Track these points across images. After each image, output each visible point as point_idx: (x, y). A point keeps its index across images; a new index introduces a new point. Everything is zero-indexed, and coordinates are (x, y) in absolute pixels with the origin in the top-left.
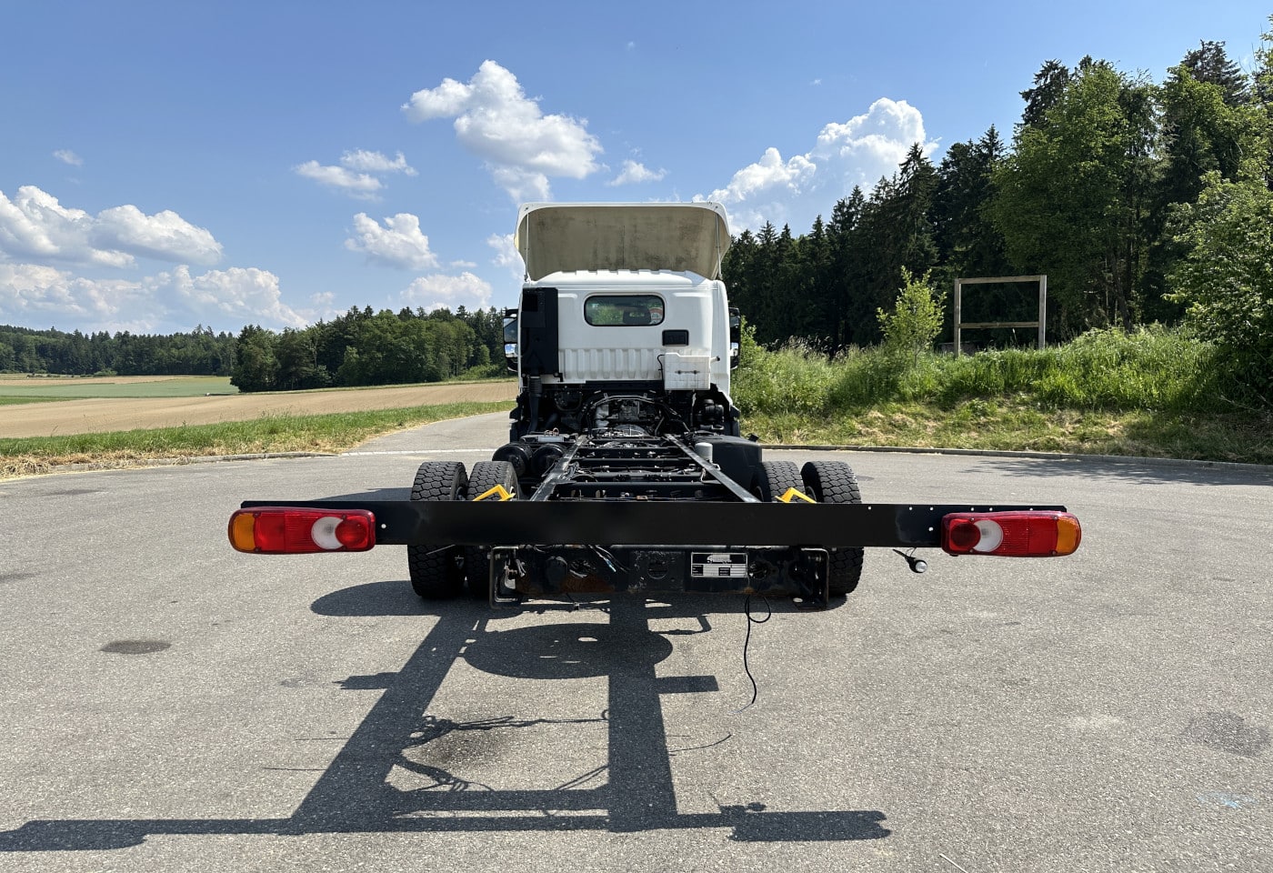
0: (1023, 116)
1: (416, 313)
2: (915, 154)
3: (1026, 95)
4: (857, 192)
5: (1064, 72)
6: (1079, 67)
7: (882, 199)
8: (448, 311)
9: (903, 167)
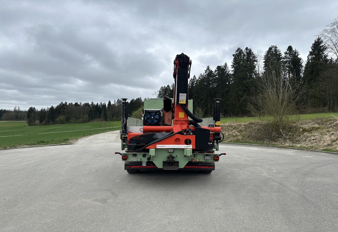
0: (233, 60)
1: (79, 104)
2: (208, 68)
3: (234, 55)
4: (194, 76)
5: (241, 50)
6: (245, 49)
7: (201, 79)
8: (88, 103)
9: (205, 71)
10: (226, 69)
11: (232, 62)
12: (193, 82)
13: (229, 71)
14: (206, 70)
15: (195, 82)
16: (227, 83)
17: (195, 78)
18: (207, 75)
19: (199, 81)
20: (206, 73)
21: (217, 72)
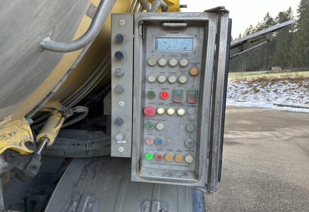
10: (290, 14)
11: (298, 6)
12: (249, 32)
13: (294, 17)
14: (265, 18)
15: (250, 32)
16: (290, 31)
17: (251, 28)
18: (266, 23)
19: (256, 30)
20: (265, 21)
21: (278, 19)
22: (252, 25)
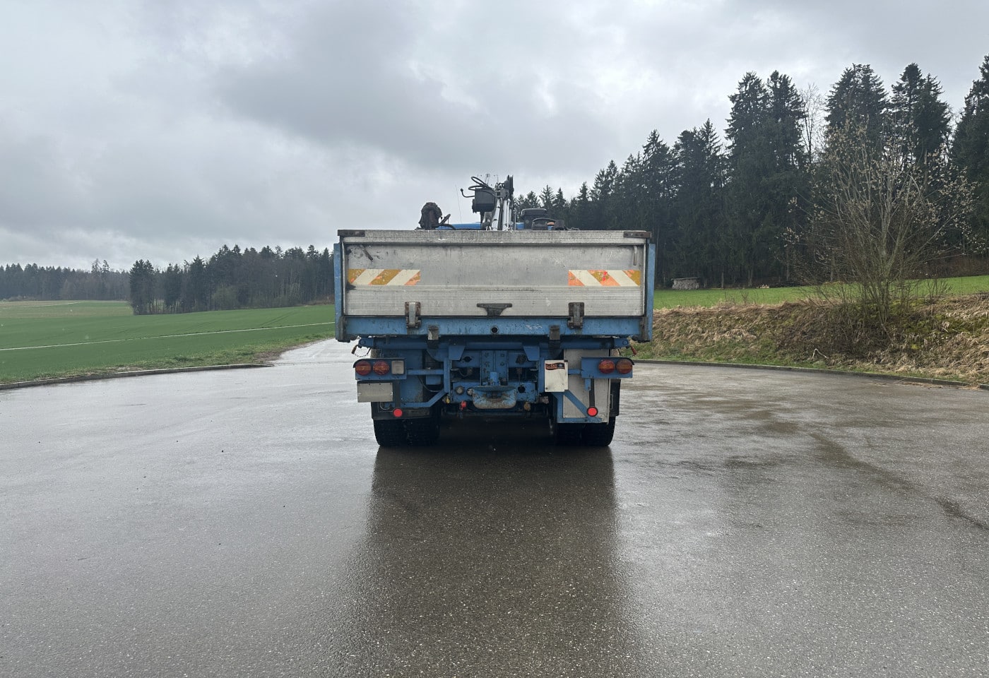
0: (731, 113)
1: (275, 251)
2: (654, 138)
3: (733, 98)
4: (612, 165)
5: (758, 82)
6: (770, 79)
7: (629, 171)
8: (300, 250)
9: (645, 149)
10: (710, 140)
11: (728, 121)
12: (608, 183)
13: (719, 147)
14: (648, 146)
15: (612, 181)
16: (712, 185)
17: (612, 172)
18: (649, 159)
19: (626, 179)
20: (648, 156)
21: (681, 150)
22: (615, 162)
